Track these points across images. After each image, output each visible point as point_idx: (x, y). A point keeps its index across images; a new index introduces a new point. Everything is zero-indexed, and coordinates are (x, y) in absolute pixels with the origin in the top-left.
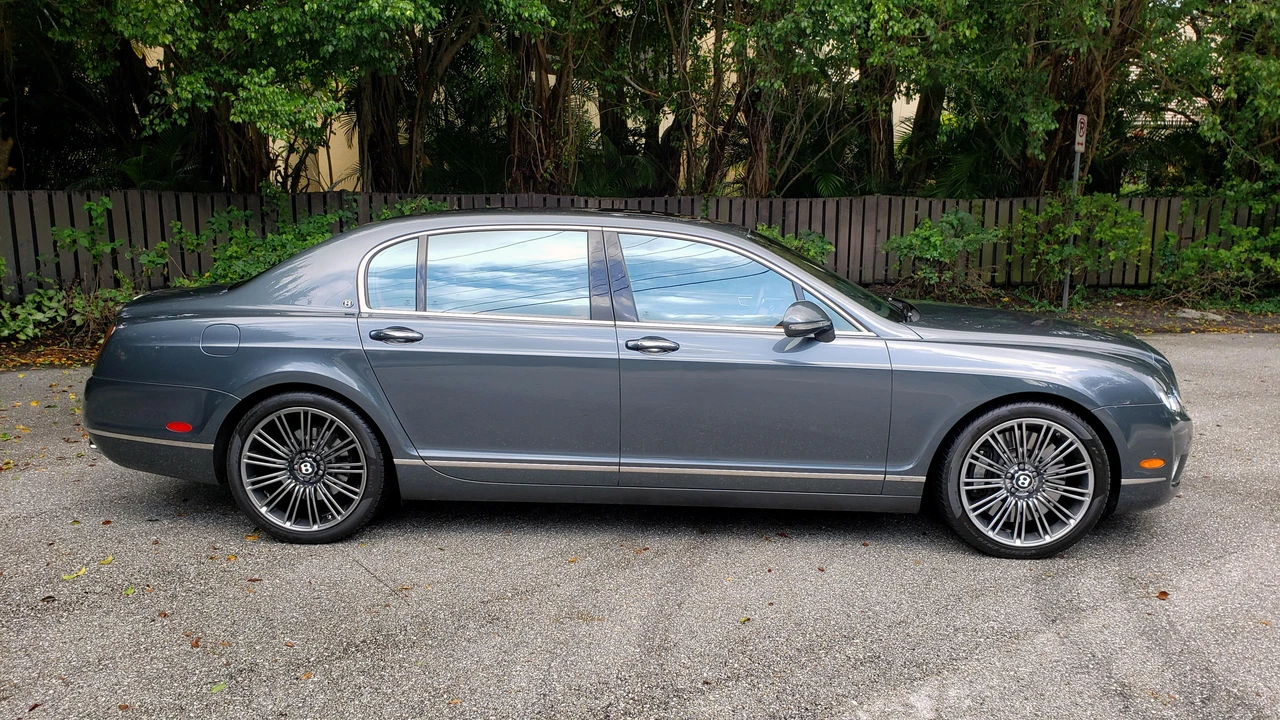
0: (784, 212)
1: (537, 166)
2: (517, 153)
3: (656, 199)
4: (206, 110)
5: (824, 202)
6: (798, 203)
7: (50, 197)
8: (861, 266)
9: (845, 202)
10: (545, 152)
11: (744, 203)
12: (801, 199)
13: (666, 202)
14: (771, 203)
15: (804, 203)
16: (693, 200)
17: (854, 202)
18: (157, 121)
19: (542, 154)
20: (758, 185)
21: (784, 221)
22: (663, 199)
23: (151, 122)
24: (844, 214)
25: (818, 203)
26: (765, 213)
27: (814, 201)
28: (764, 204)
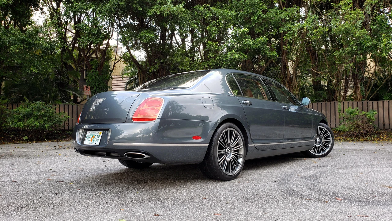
3: (322, 103)
5: (383, 102)
6: (373, 102)
11: (353, 103)
13: (326, 103)
14: (363, 103)
15: (375, 103)
16: (335, 103)
20: (358, 97)
21: (368, 108)
25: (381, 102)
26: (360, 106)
27: (379, 101)
28: (360, 103)
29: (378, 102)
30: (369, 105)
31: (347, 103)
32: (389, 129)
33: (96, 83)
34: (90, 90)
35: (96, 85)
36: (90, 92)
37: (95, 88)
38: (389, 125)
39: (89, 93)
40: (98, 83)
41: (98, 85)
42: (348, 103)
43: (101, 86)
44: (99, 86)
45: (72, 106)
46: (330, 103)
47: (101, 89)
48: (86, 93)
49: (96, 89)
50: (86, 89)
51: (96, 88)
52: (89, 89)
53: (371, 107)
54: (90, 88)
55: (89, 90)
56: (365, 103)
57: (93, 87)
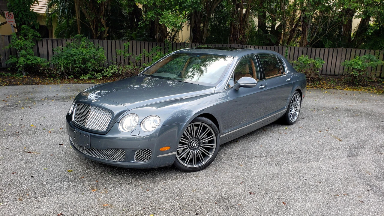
0: (311, 51)
1: (237, 36)
2: (232, 32)
3: (272, 46)
4: (153, 20)
5: (325, 49)
6: (316, 49)
7: (116, 42)
8: (335, 69)
9: (331, 49)
10: (240, 32)
11: (299, 48)
12: (317, 48)
13: (275, 47)
14: (307, 49)
15: (318, 49)
16: (283, 47)
17: (334, 49)
18: (142, 23)
19: (239, 33)
20: (304, 43)
21: (311, 54)
22: (274, 47)
23: (140, 23)
24: (331, 53)
25: (322, 49)
26: (305, 52)
27: (321, 49)
28: (305, 49)
29: (320, 49)
30: (312, 51)
32: (326, 74)
33: (21, 9)
34: (14, 17)
35: (21, 12)
36: (14, 20)
37: (20, 16)
38: (326, 71)
39: (13, 22)
40: (24, 10)
41: (25, 11)
43: (28, 13)
44: (26, 14)
46: (279, 47)
48: (9, 21)
49: (22, 17)
50: (9, 16)
51: (22, 15)
52: (12, 17)
53: (314, 54)
54: (13, 15)
55: (12, 18)
56: (309, 49)
57: (18, 15)
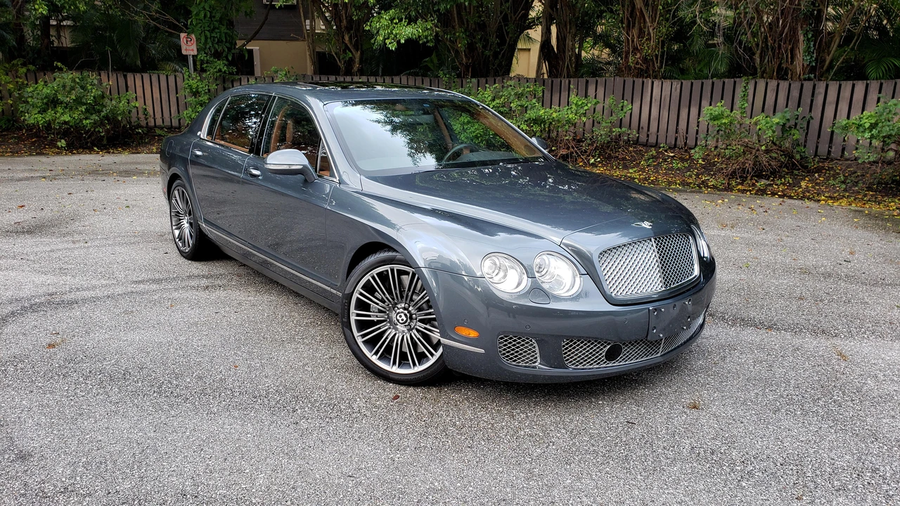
0: (814, 92)
1: (628, 58)
5: (854, 85)
6: (827, 86)
10: (639, 47)
12: (831, 83)
13: (713, 83)
14: (803, 84)
16: (735, 82)
17: (885, 85)
19: (635, 49)
21: (812, 101)
26: (795, 93)
27: (843, 83)
28: (796, 86)
29: (840, 86)
30: (816, 92)
31: (764, 85)
33: (204, 28)
34: (195, 42)
35: (204, 33)
36: (195, 50)
39: (193, 50)
41: (211, 31)
42: (767, 84)
43: (216, 33)
44: (213, 35)
45: (165, 77)
46: (724, 83)
47: (216, 40)
48: (186, 50)
49: (206, 41)
50: (187, 41)
51: (206, 39)
52: (192, 42)
54: (195, 40)
55: (192, 44)
56: (808, 86)
